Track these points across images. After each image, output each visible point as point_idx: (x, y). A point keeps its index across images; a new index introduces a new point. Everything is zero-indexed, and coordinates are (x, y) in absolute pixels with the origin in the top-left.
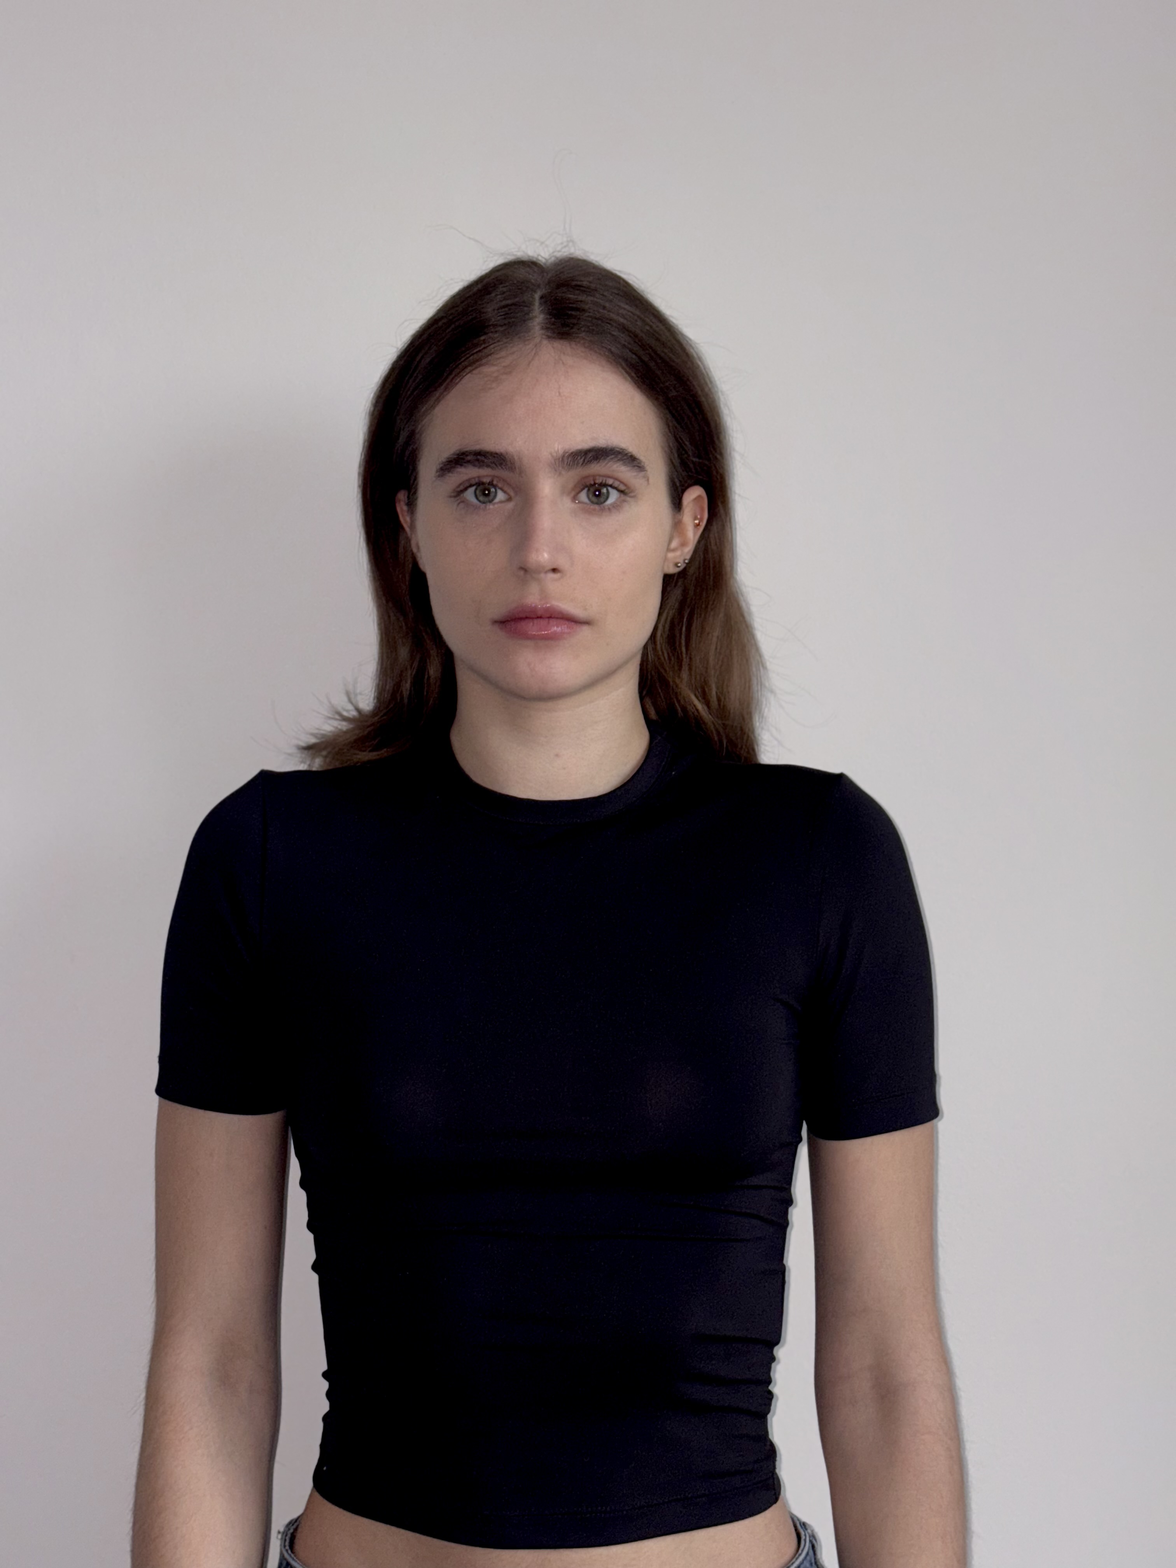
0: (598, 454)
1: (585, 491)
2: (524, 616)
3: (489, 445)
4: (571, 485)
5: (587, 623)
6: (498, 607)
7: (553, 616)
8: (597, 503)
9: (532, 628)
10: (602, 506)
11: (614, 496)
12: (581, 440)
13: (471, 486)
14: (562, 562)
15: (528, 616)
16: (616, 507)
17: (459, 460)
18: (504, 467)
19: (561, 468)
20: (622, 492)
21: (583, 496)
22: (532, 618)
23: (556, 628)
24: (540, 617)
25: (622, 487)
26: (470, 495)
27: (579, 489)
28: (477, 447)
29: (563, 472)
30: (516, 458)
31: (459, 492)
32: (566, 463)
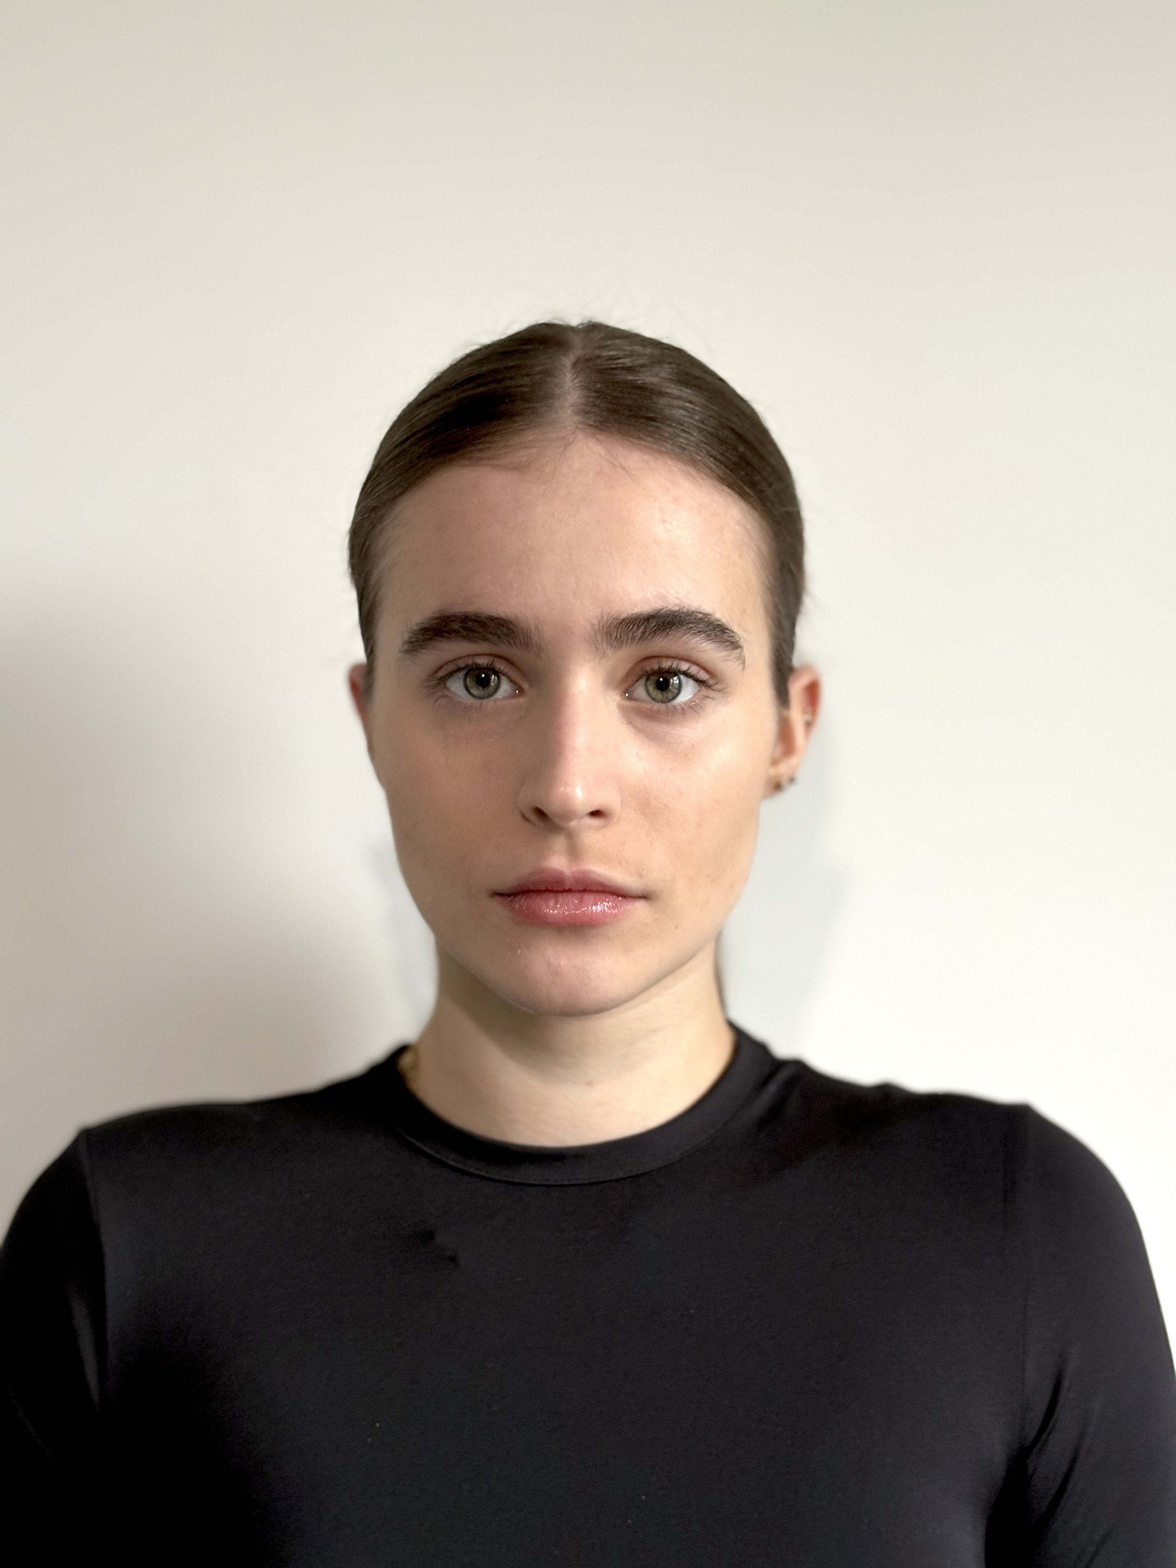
0: (665, 621)
1: (642, 681)
2: (543, 888)
3: (490, 605)
4: (622, 672)
5: (645, 896)
7: (588, 889)
8: (663, 702)
9: (555, 908)
10: (669, 704)
11: (688, 692)
12: (639, 599)
13: (459, 669)
14: (607, 799)
15: (549, 888)
16: (693, 708)
17: (439, 627)
18: (511, 641)
19: (605, 645)
20: (702, 682)
21: (640, 691)
22: (557, 892)
23: (594, 908)
24: (569, 891)
25: (703, 676)
26: (456, 686)
27: (635, 679)
28: (470, 609)
29: (610, 652)
30: (533, 627)
31: (438, 680)
32: (614, 637)
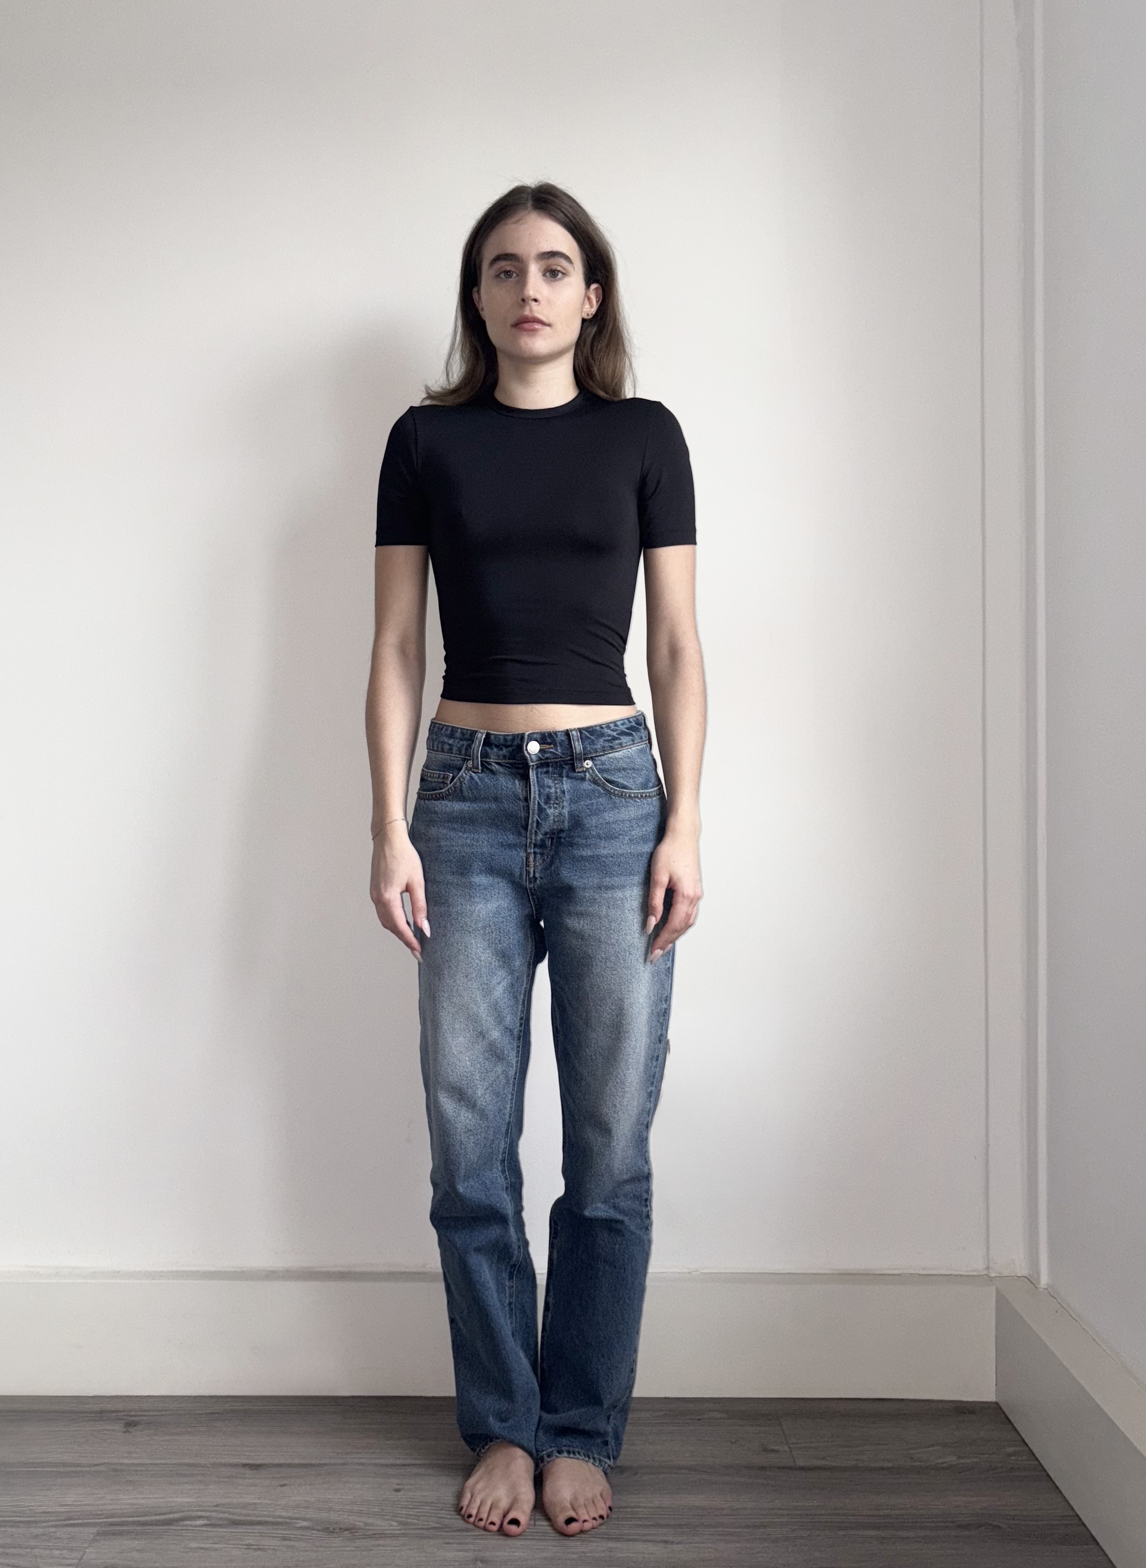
0: (553, 254)
1: (548, 272)
2: (523, 321)
3: (511, 250)
4: (543, 269)
5: (549, 325)
6: (512, 320)
7: (535, 321)
8: (553, 278)
9: (526, 326)
10: (555, 279)
11: (560, 275)
12: (547, 248)
13: (502, 272)
14: (538, 297)
15: (525, 321)
16: (560, 279)
17: (498, 258)
18: (517, 261)
19: (539, 260)
20: (563, 274)
21: (548, 274)
22: (527, 322)
23: (537, 326)
24: (531, 321)
25: (564, 271)
26: (502, 276)
27: (546, 271)
28: (505, 252)
29: (540, 262)
30: (522, 256)
31: (498, 276)
32: (541, 258)
